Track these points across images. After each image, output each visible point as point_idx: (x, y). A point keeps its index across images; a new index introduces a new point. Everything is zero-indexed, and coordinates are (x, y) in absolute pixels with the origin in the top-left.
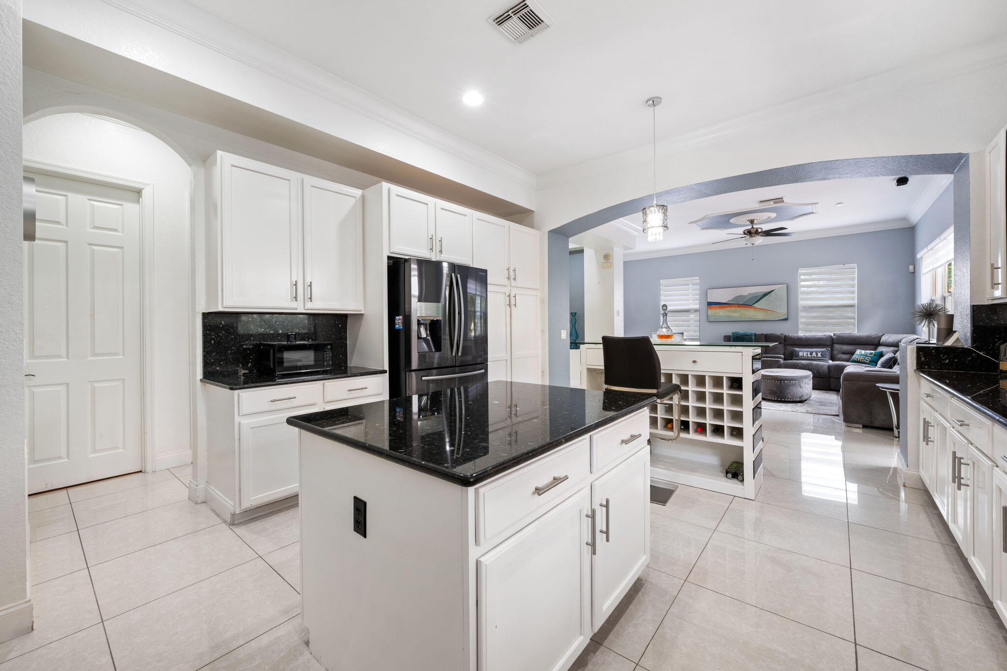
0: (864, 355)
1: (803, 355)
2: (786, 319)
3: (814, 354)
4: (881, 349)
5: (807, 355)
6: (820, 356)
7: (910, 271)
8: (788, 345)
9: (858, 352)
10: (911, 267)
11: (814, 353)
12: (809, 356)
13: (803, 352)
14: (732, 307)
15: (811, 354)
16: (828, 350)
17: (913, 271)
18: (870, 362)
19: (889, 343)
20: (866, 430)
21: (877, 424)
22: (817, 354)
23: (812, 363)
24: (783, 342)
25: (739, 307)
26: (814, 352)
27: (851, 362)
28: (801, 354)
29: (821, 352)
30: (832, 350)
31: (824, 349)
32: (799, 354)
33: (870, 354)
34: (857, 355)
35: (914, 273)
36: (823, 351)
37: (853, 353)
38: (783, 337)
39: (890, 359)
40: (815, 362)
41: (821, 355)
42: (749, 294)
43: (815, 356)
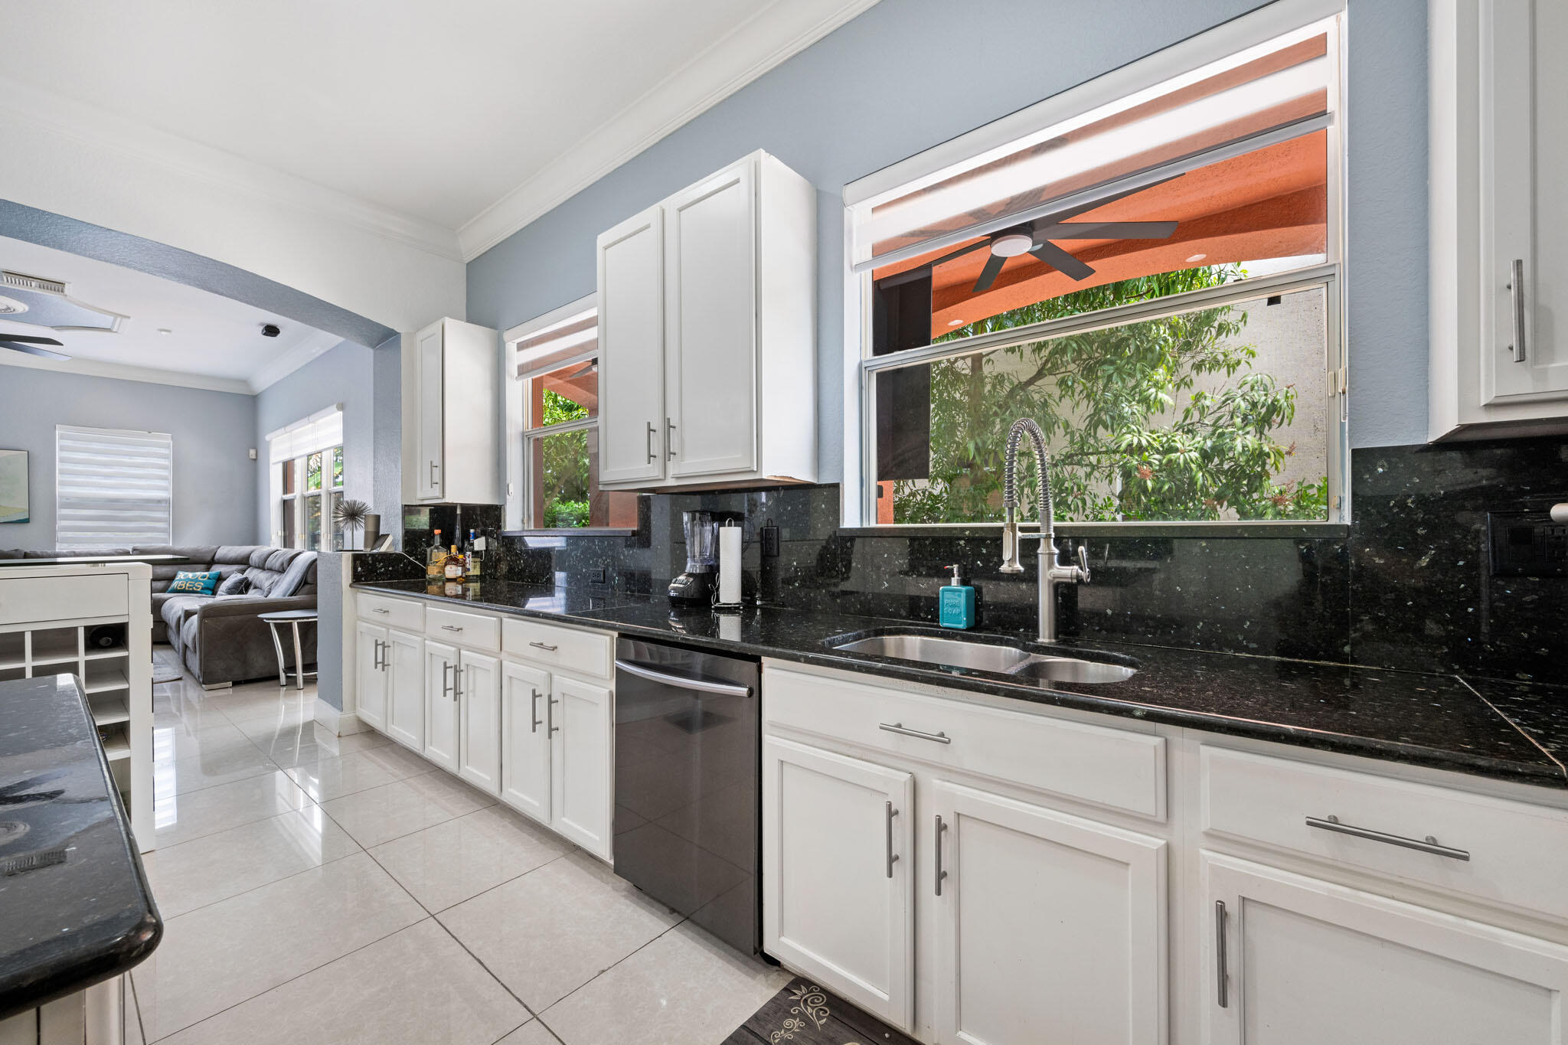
0: (191, 580)
2: (26, 521)
4: (217, 569)
7: (251, 457)
9: (181, 575)
10: (252, 452)
17: (254, 457)
18: (202, 589)
19: (231, 558)
20: (238, 688)
21: (253, 675)
27: (170, 592)
33: (203, 578)
34: (180, 580)
35: (255, 460)
39: (241, 582)
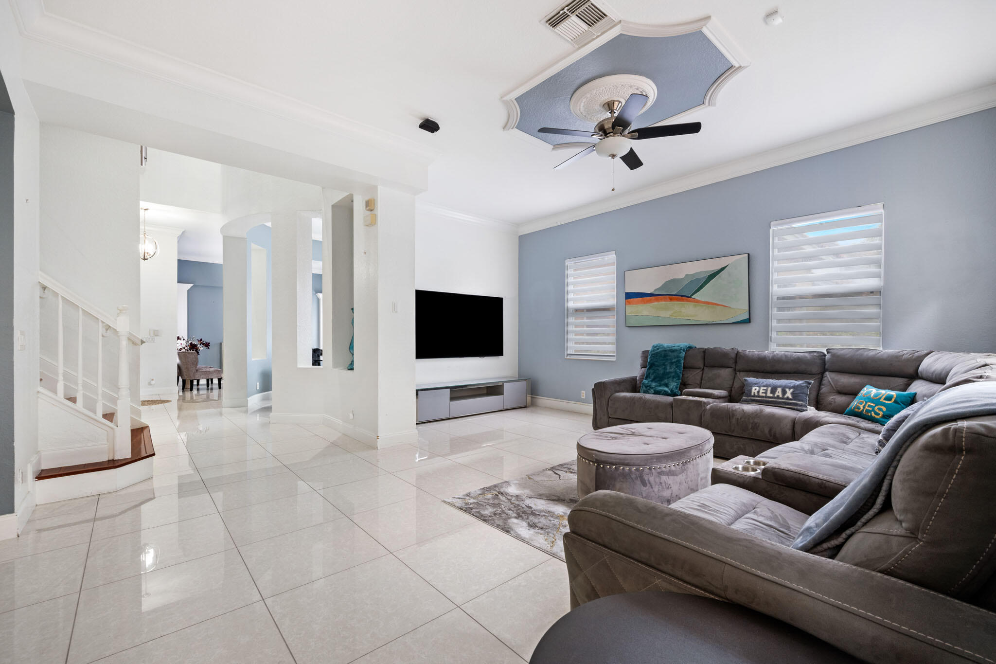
1: (758, 392)
2: (748, 321)
3: (779, 392)
4: (917, 387)
5: (766, 393)
6: (791, 397)
8: (740, 371)
11: (779, 390)
12: (769, 394)
13: (760, 387)
14: (661, 300)
15: (774, 391)
16: (810, 384)
18: (883, 415)
19: (934, 373)
22: (784, 392)
23: (761, 411)
24: (733, 366)
25: (671, 300)
26: (780, 387)
28: (755, 390)
29: (793, 387)
30: (820, 383)
31: (801, 382)
32: (750, 391)
33: (885, 399)
34: (862, 397)
36: (799, 386)
37: (854, 393)
38: (733, 356)
40: (769, 410)
41: (792, 393)
42: (687, 275)
43: (781, 396)
